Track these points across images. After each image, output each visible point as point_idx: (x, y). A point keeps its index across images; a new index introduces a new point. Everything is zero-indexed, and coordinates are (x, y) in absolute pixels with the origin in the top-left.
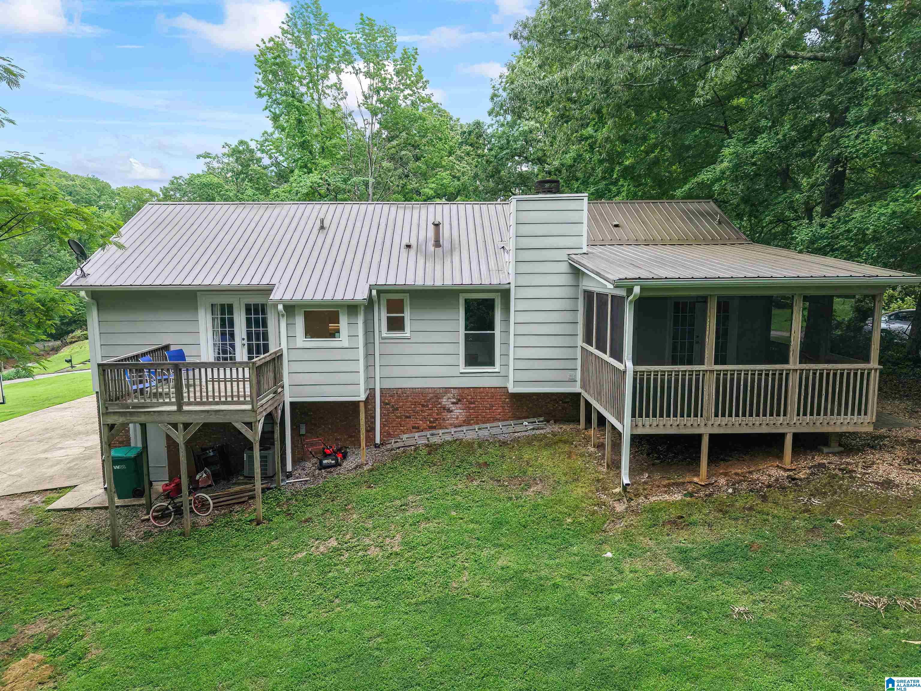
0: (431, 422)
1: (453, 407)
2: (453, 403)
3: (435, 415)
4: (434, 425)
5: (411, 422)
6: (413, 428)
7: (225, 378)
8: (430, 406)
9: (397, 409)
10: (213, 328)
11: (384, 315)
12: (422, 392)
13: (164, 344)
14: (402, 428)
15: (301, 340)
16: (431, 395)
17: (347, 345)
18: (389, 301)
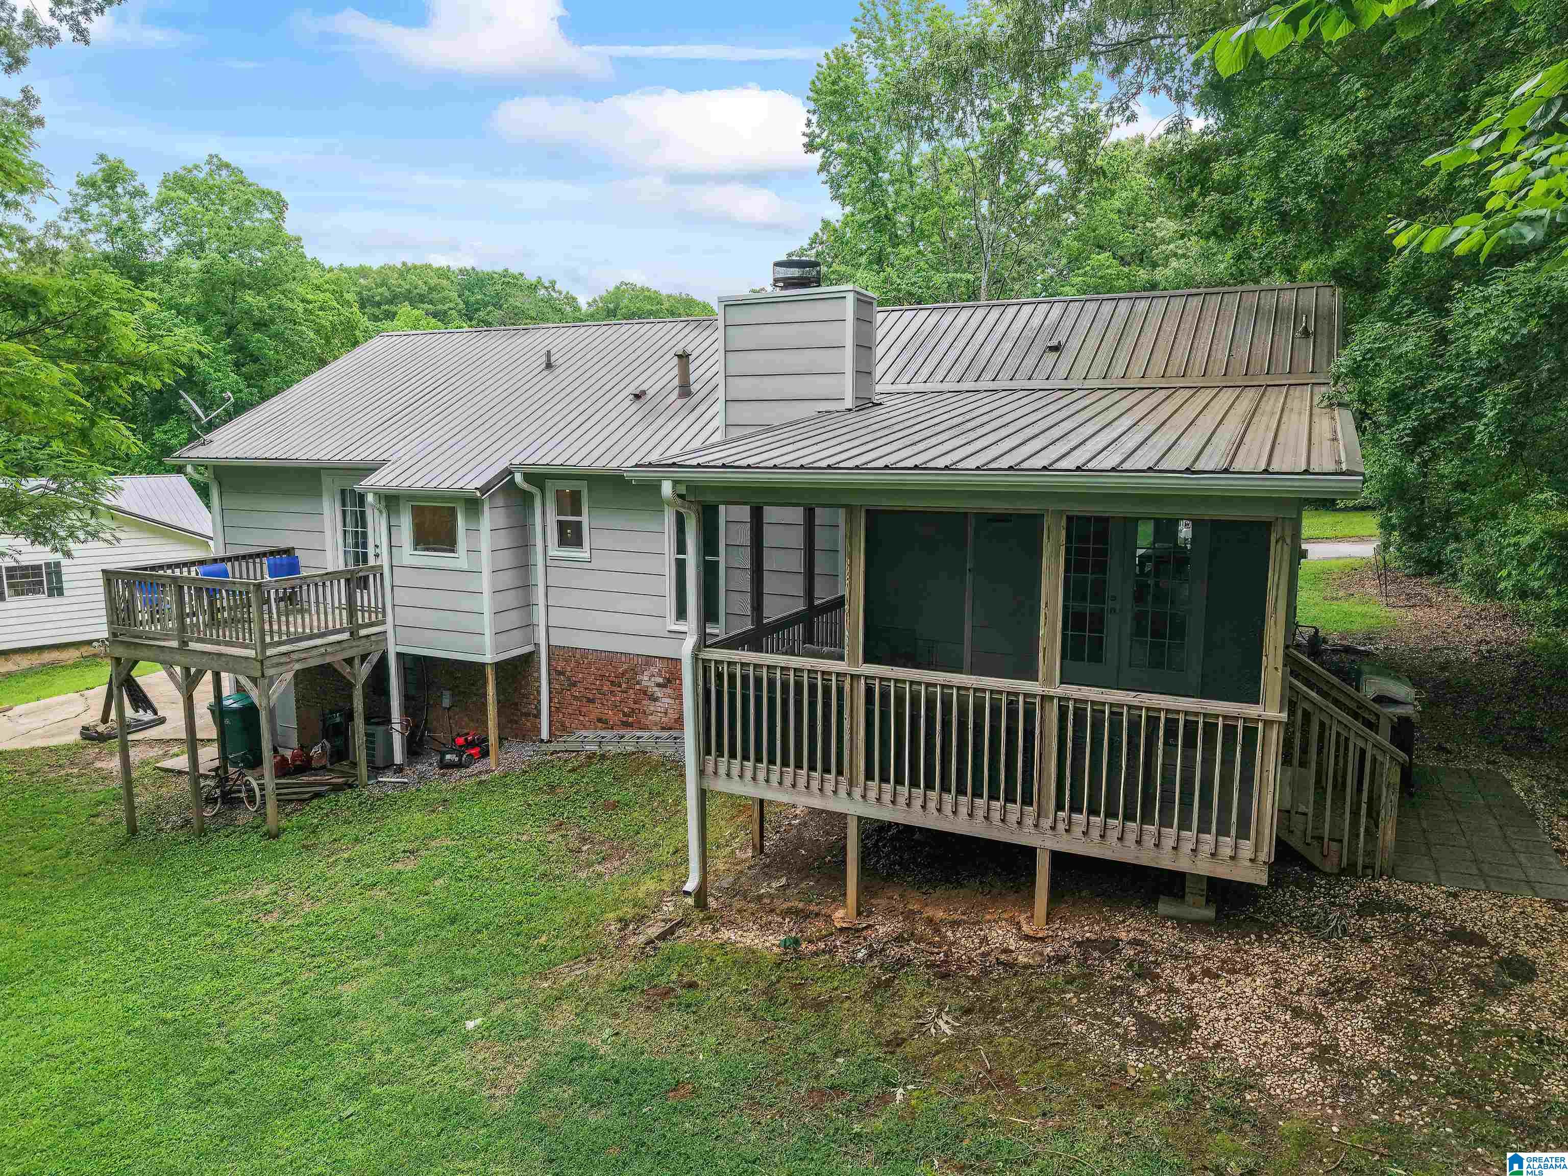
0: (625, 715)
1: (659, 692)
2: (659, 685)
3: (631, 702)
4: (630, 719)
5: (595, 710)
6: (600, 720)
7: (362, 606)
8: (624, 686)
9: (574, 684)
10: (345, 526)
11: (552, 519)
12: (611, 657)
13: (283, 545)
14: (581, 718)
15: (408, 554)
16: (625, 667)
17: (465, 567)
18: (559, 494)
